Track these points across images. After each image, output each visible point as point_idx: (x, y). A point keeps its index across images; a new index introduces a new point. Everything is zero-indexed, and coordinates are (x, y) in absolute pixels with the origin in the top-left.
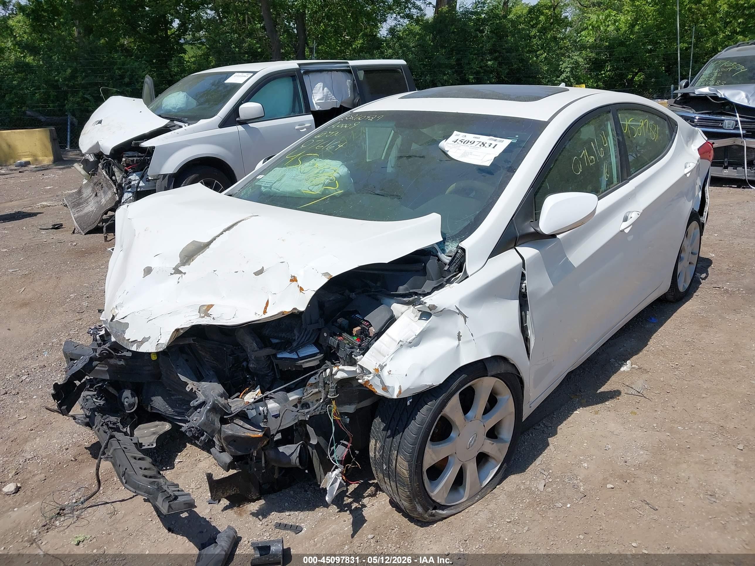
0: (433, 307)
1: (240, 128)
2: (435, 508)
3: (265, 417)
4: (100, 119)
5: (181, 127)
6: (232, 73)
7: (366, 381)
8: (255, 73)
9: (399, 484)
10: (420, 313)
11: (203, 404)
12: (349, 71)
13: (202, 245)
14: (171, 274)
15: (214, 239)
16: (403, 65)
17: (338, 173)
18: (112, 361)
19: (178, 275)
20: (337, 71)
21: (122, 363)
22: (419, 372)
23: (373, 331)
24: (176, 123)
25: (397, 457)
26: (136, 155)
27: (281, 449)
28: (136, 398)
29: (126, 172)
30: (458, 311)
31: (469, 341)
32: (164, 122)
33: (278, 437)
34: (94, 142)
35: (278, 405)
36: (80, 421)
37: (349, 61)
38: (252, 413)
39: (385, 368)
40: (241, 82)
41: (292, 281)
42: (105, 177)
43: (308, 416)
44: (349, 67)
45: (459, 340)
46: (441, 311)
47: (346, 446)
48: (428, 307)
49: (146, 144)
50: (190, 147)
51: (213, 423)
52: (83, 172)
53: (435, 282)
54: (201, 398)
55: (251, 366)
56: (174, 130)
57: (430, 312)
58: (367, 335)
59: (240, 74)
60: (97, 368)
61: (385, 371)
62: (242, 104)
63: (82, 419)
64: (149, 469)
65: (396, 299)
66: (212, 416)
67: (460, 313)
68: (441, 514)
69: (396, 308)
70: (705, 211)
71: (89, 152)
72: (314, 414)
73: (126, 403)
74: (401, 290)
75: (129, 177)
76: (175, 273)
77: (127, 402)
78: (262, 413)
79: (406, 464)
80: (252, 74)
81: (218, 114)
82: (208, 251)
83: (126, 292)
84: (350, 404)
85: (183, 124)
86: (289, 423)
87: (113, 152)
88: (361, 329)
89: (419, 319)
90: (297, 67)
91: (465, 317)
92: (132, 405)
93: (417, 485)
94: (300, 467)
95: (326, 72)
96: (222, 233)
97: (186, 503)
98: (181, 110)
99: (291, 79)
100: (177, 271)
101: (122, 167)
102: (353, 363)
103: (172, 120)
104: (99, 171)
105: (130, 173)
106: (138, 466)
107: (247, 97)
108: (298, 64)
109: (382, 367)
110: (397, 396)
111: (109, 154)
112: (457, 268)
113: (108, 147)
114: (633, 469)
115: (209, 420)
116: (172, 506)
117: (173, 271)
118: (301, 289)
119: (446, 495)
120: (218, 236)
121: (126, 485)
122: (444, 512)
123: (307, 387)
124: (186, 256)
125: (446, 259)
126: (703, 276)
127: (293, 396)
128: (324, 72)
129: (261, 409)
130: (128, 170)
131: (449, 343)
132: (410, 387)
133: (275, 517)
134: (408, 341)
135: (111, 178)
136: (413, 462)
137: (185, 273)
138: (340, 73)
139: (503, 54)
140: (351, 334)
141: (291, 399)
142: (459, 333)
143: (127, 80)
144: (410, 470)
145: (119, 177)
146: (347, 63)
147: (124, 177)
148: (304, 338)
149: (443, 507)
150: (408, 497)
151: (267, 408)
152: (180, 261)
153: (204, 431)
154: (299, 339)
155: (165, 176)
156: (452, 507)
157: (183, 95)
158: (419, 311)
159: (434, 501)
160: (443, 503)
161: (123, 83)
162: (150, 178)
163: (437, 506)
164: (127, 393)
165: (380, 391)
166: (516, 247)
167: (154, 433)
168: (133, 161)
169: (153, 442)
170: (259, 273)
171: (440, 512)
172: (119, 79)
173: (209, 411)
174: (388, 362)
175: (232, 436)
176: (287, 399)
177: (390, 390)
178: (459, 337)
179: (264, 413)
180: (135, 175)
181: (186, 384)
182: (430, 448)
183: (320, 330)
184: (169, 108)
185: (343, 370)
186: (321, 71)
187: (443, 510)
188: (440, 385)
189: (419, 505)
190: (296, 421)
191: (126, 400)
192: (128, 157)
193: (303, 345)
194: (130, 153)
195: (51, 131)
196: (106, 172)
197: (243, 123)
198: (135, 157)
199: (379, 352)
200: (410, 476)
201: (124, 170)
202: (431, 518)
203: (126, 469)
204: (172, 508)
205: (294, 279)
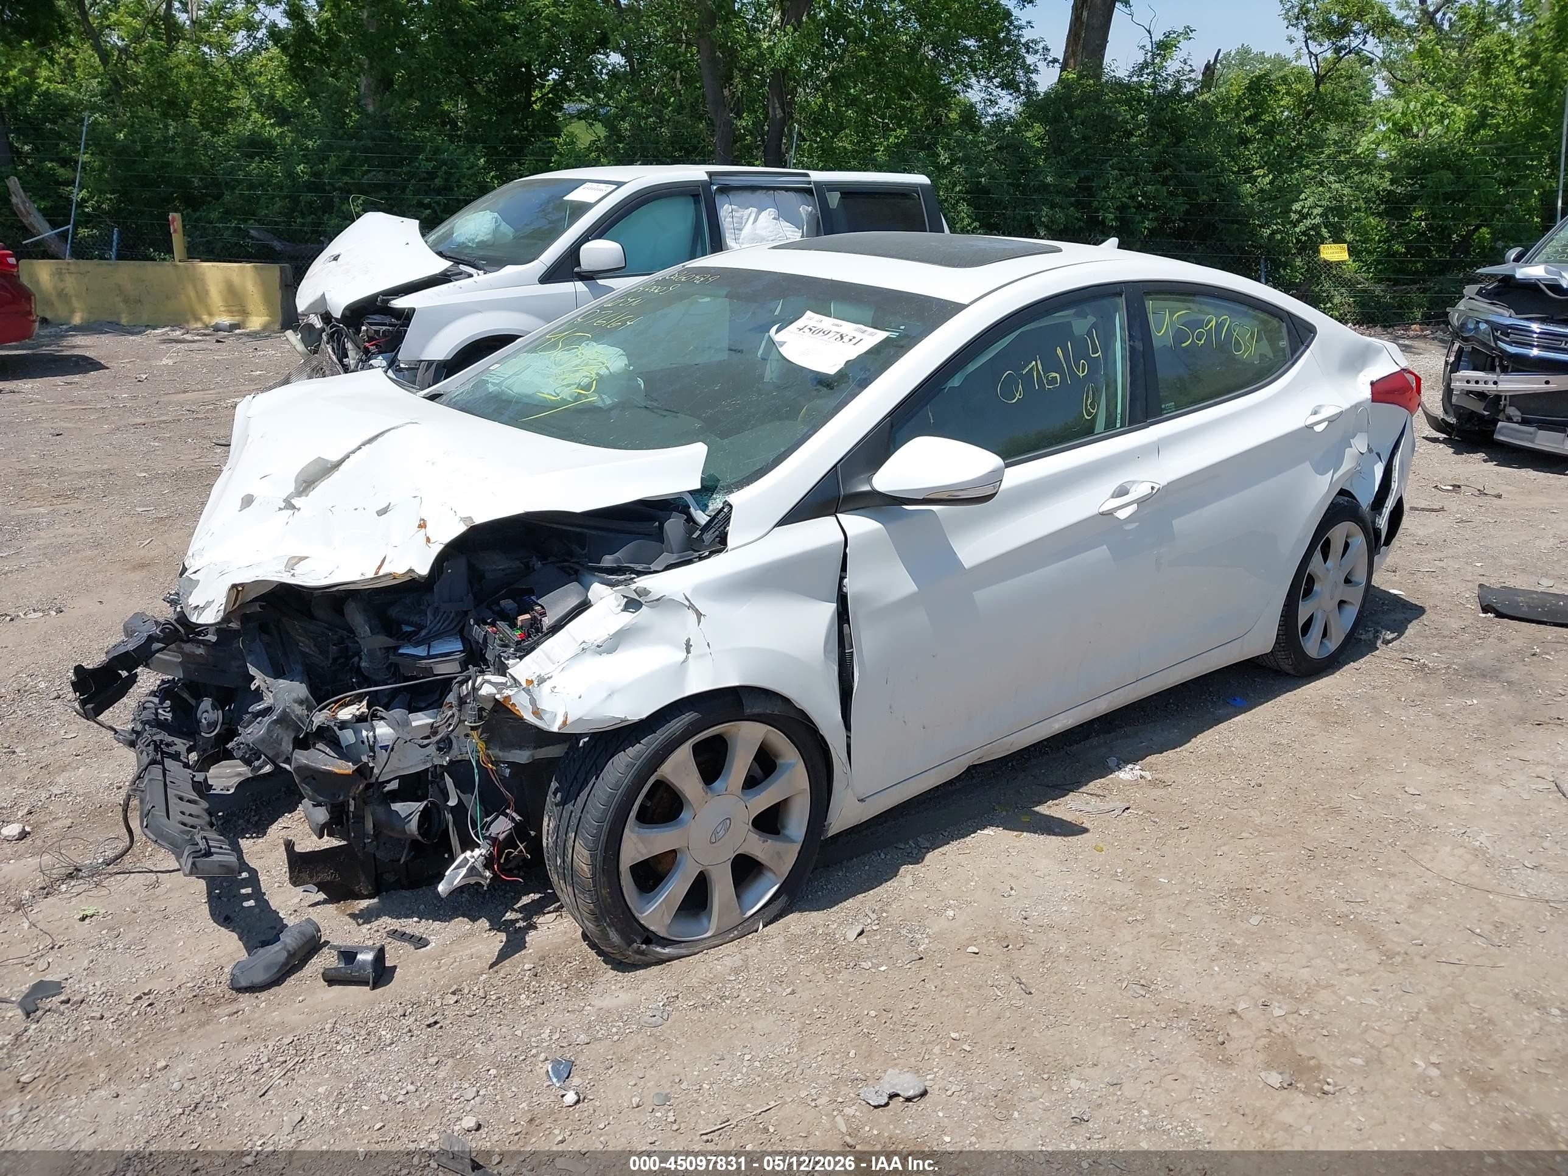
0: (645, 592)
1: (580, 286)
2: (648, 941)
3: (372, 748)
4: (337, 253)
5: (471, 276)
6: (578, 183)
7: (506, 697)
8: (619, 184)
9: (577, 889)
10: (626, 600)
11: (268, 710)
12: (809, 191)
13: (329, 466)
14: (280, 509)
15: (348, 456)
16: (921, 186)
17: (607, 368)
18: (188, 647)
19: (290, 512)
20: (787, 189)
21: (201, 651)
22: (605, 695)
23: (547, 622)
24: (462, 267)
25: (574, 842)
26: (387, 321)
27: (396, 807)
28: (220, 712)
29: (366, 351)
30: (687, 603)
31: (702, 656)
32: (441, 265)
33: (394, 785)
34: (319, 294)
35: (392, 731)
36: (121, 737)
37: (810, 172)
38: (347, 737)
39: (548, 682)
40: (592, 201)
41: (420, 526)
42: (330, 358)
43: (448, 758)
44: (809, 182)
45: (688, 652)
46: (658, 600)
47: (513, 820)
48: (635, 591)
49: (400, 303)
50: (480, 315)
51: (279, 742)
52: (300, 347)
53: (675, 556)
54: (268, 700)
55: (363, 664)
56: (456, 280)
57: (638, 598)
58: (539, 630)
59: (595, 185)
60: (157, 655)
61: (546, 687)
62: (589, 240)
63: (127, 735)
64: (198, 817)
65: (597, 576)
66: (278, 730)
67: (691, 606)
68: (659, 953)
69: (597, 590)
70: (1386, 505)
71: (312, 308)
72: (459, 758)
73: (203, 721)
74: (608, 561)
75: (371, 362)
76: (285, 508)
77: (205, 719)
78: (366, 740)
79: (586, 853)
80: (615, 186)
81: (542, 258)
82: (336, 475)
83: (210, 532)
84: (521, 748)
85: (475, 271)
86: (415, 765)
87: (348, 313)
88: (531, 619)
89: (622, 611)
90: (706, 177)
91: (699, 615)
92: (212, 725)
93: (609, 893)
94: (420, 838)
95: (764, 191)
96: (359, 448)
97: (223, 866)
98: (482, 245)
99: (691, 200)
100: (289, 505)
101: (360, 342)
102: (502, 670)
103: (457, 262)
104: (322, 346)
105: (373, 354)
106: (179, 809)
107: (598, 231)
108: (707, 172)
109: (542, 680)
110: (559, 729)
111: (339, 317)
112: (717, 537)
113: (338, 305)
114: (1032, 931)
115: (272, 737)
116: (198, 865)
117: (283, 505)
118: (428, 540)
119: (668, 920)
120: (353, 452)
121: (147, 831)
122: (667, 950)
123: (444, 708)
124: (305, 482)
125: (702, 518)
126: (1389, 636)
127: (421, 720)
128: (760, 191)
129: (364, 733)
130: (371, 348)
131: (666, 655)
132: (585, 716)
133: (388, 923)
134: (596, 643)
135: (341, 361)
136: (599, 851)
137: (299, 509)
138: (791, 194)
139: (1180, 172)
140: (513, 625)
141: (414, 724)
142: (688, 641)
143: (438, 182)
144: (594, 866)
145: (354, 359)
146: (807, 175)
147: (361, 360)
148: (439, 625)
149: (665, 942)
150: (592, 913)
151: (374, 733)
152: (296, 488)
153: (262, 753)
154: (432, 625)
155: (430, 363)
156: (683, 945)
157: (490, 217)
158: (625, 597)
159: (646, 929)
160: (662, 933)
161: (432, 187)
162: (402, 366)
163: (650, 938)
164: (207, 703)
165: (529, 717)
166: (838, 515)
167: (239, 774)
168: (377, 332)
169: (232, 787)
170: (382, 512)
171: (659, 949)
172: (425, 179)
173: (276, 722)
174: (555, 674)
175: (307, 768)
176: (408, 723)
177: (546, 717)
178: (688, 647)
179: (368, 742)
180: (380, 357)
181: (253, 678)
182: (632, 831)
183: (466, 613)
184: (461, 239)
185: (489, 682)
186: (753, 188)
187: (664, 946)
188: (642, 721)
189: (613, 929)
190: (429, 765)
191: (205, 715)
192: (371, 324)
193: (439, 635)
194: (378, 318)
195: (282, 270)
196: (333, 348)
197: (588, 277)
198: (384, 324)
199: (549, 658)
200: (594, 875)
201: (362, 347)
202: (638, 957)
203: (153, 807)
204: (196, 867)
205: (422, 525)
